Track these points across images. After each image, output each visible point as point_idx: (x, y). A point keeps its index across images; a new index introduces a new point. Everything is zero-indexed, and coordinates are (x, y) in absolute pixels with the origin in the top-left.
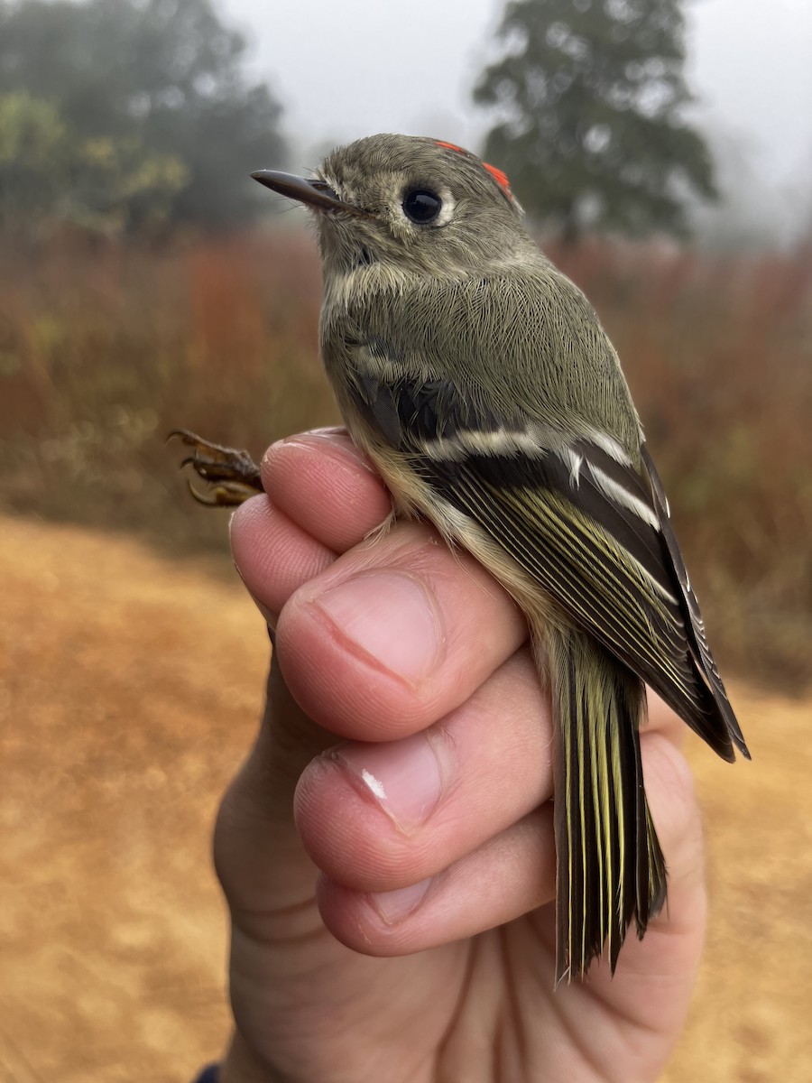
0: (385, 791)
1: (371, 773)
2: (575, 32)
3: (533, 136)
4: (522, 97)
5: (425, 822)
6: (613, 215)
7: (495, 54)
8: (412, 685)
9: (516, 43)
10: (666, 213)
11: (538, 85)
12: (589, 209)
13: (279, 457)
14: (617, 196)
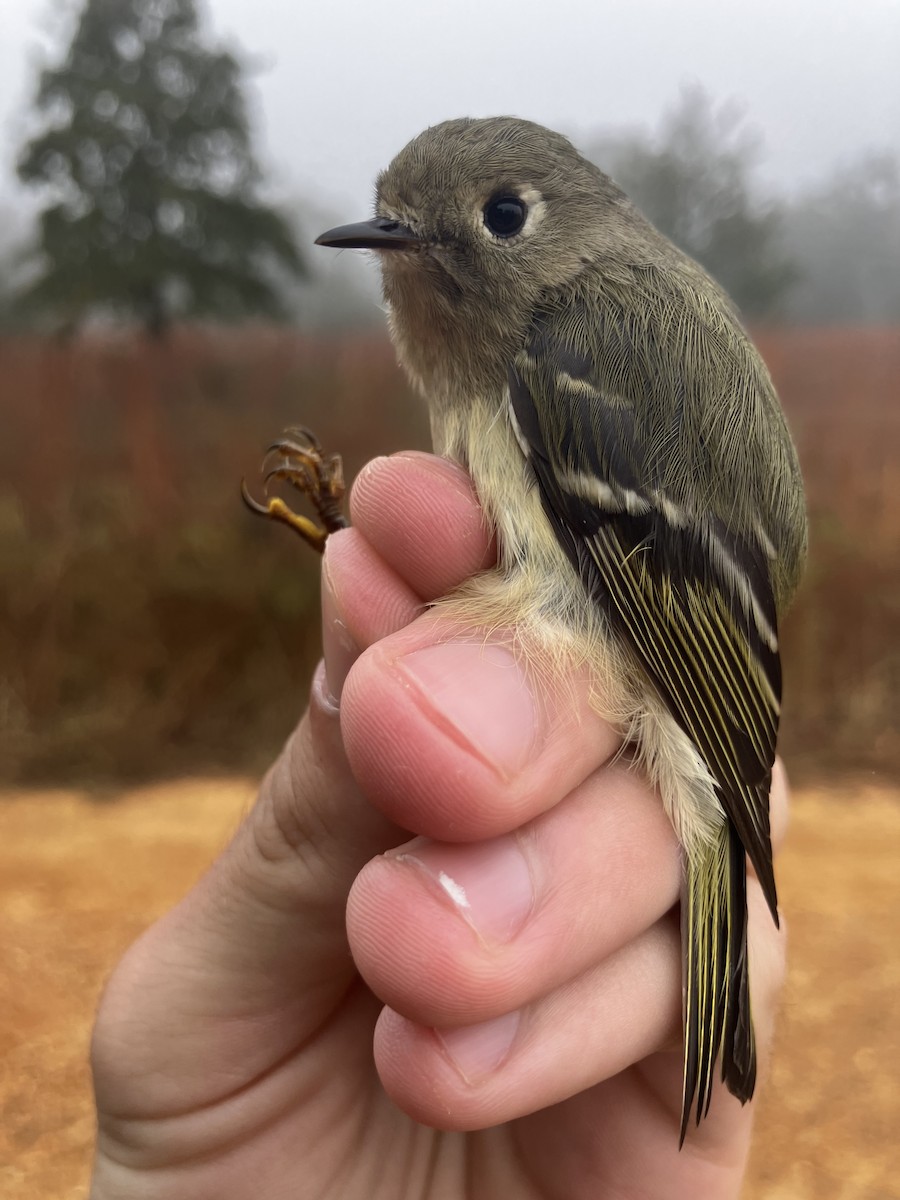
0: (469, 898)
1: (450, 877)
2: (125, 100)
3: (96, 216)
4: (77, 173)
5: (513, 939)
6: (202, 301)
7: (36, 126)
8: (504, 776)
9: (60, 114)
10: (258, 296)
11: (94, 161)
12: (175, 294)
13: (387, 470)
14: (205, 279)
